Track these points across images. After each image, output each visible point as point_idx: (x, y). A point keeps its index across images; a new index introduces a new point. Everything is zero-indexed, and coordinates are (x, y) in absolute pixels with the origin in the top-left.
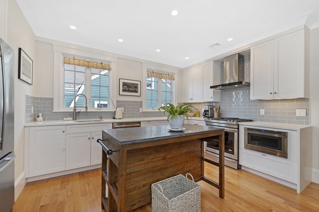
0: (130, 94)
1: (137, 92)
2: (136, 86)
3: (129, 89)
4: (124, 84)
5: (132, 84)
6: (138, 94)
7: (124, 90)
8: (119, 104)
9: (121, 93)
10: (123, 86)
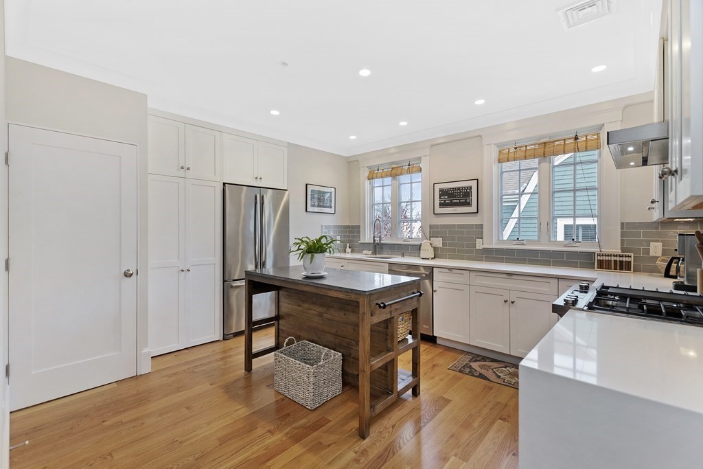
0: (455, 210)
1: (469, 204)
2: (466, 192)
3: (451, 201)
4: (443, 192)
5: (459, 189)
6: (473, 209)
7: (441, 205)
8: (434, 231)
9: (439, 210)
10: (440, 195)
